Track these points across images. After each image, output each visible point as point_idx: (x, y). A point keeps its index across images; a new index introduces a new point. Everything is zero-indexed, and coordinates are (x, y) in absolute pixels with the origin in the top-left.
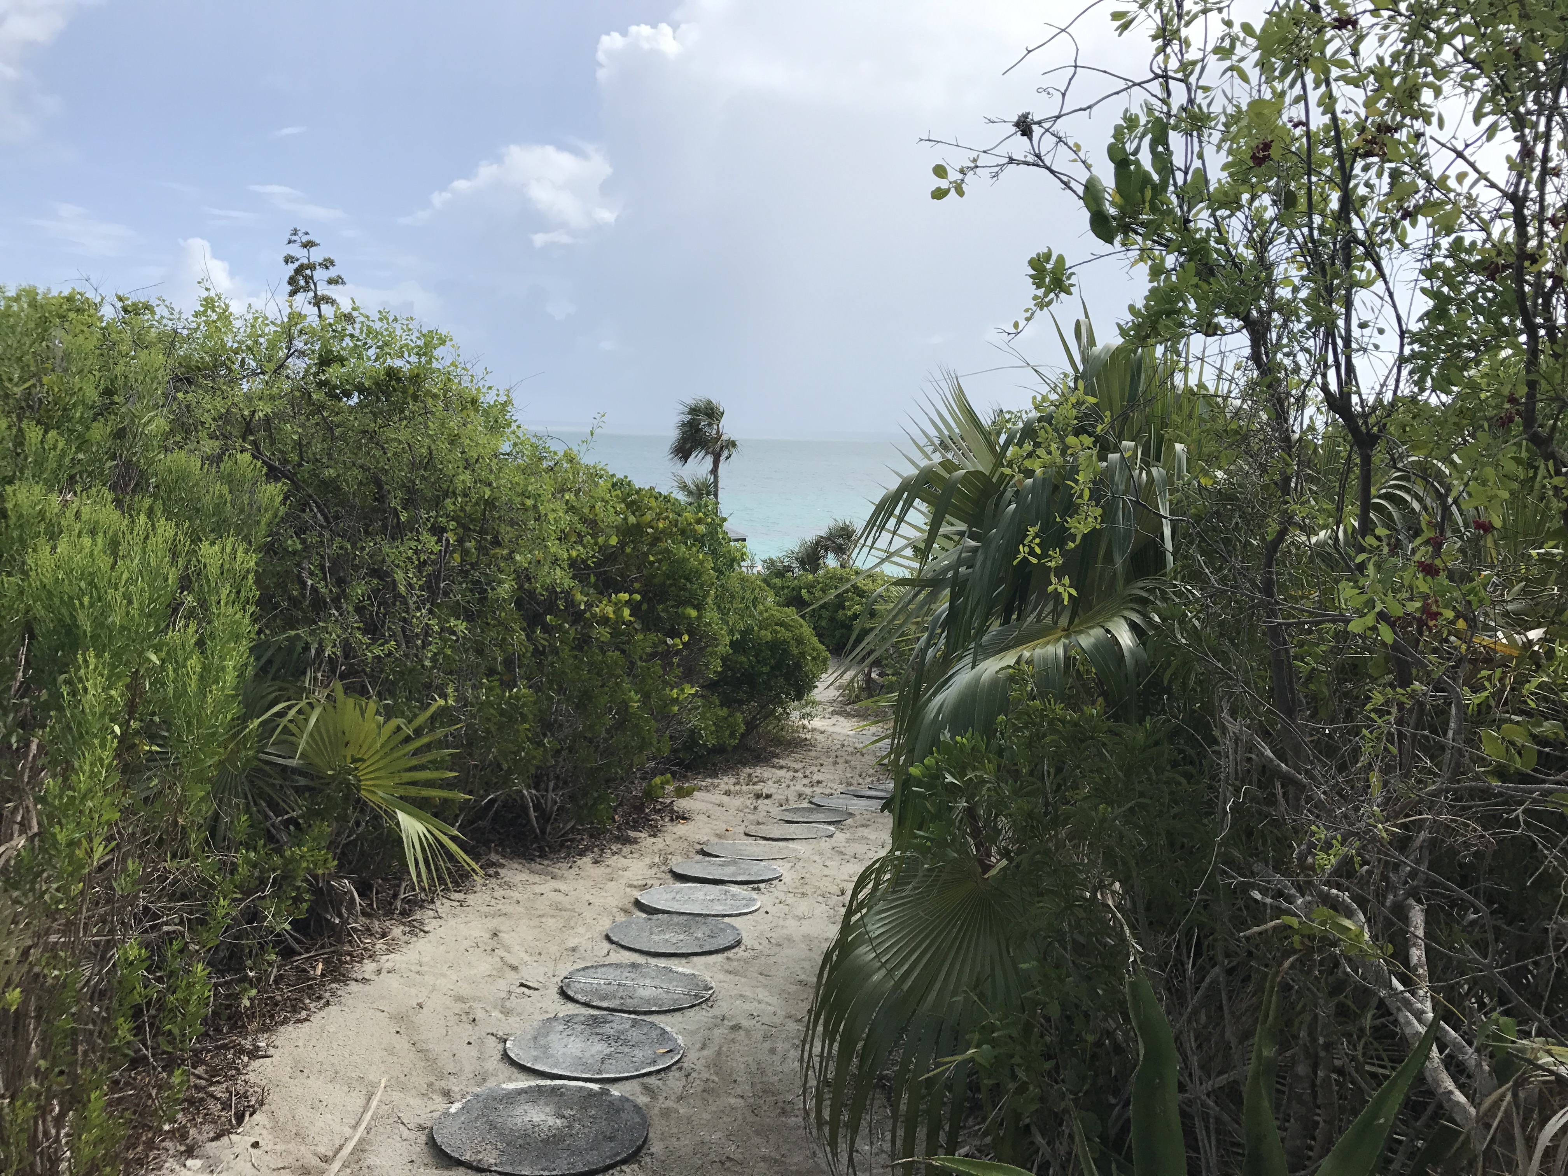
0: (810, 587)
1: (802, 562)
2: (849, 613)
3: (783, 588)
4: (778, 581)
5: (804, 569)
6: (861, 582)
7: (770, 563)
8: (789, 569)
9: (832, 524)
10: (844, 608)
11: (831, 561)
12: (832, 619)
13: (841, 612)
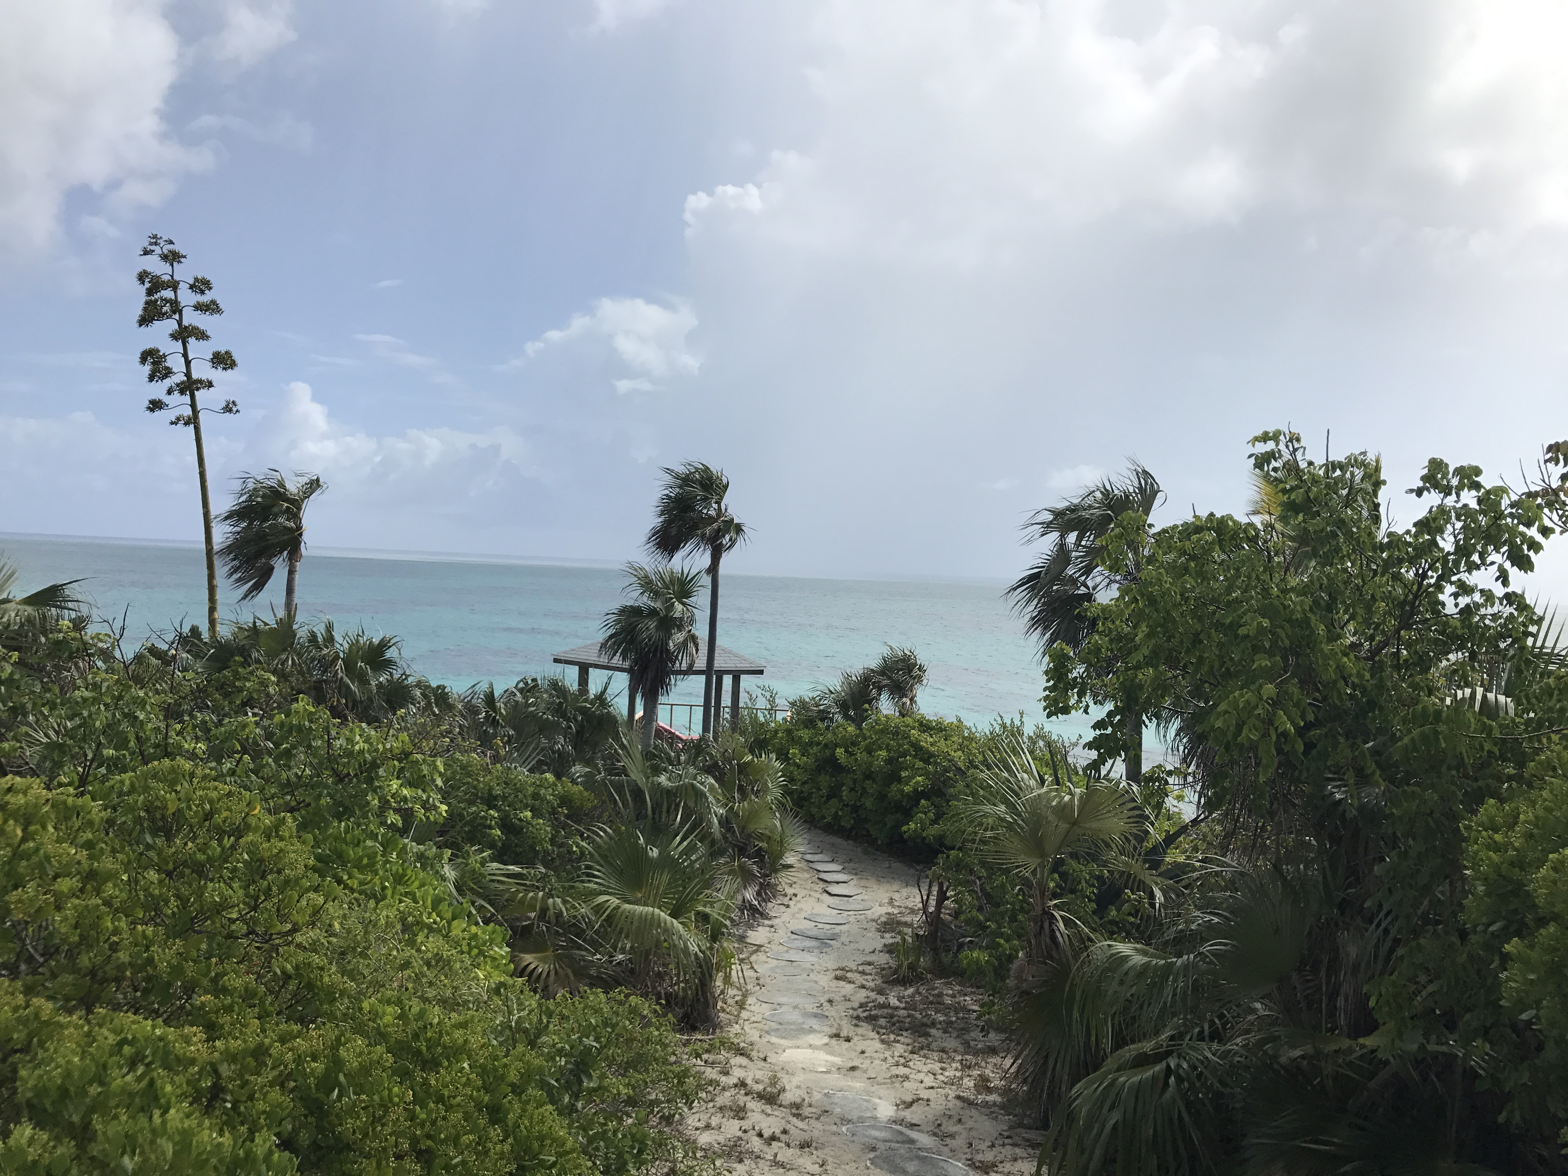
0: (850, 745)
1: (844, 706)
2: (907, 789)
3: (811, 744)
4: (805, 734)
5: (846, 717)
6: (926, 740)
7: (800, 706)
8: (824, 715)
9: (886, 651)
10: (899, 780)
11: (886, 706)
12: (882, 797)
13: (894, 787)
